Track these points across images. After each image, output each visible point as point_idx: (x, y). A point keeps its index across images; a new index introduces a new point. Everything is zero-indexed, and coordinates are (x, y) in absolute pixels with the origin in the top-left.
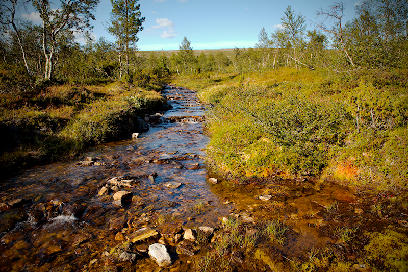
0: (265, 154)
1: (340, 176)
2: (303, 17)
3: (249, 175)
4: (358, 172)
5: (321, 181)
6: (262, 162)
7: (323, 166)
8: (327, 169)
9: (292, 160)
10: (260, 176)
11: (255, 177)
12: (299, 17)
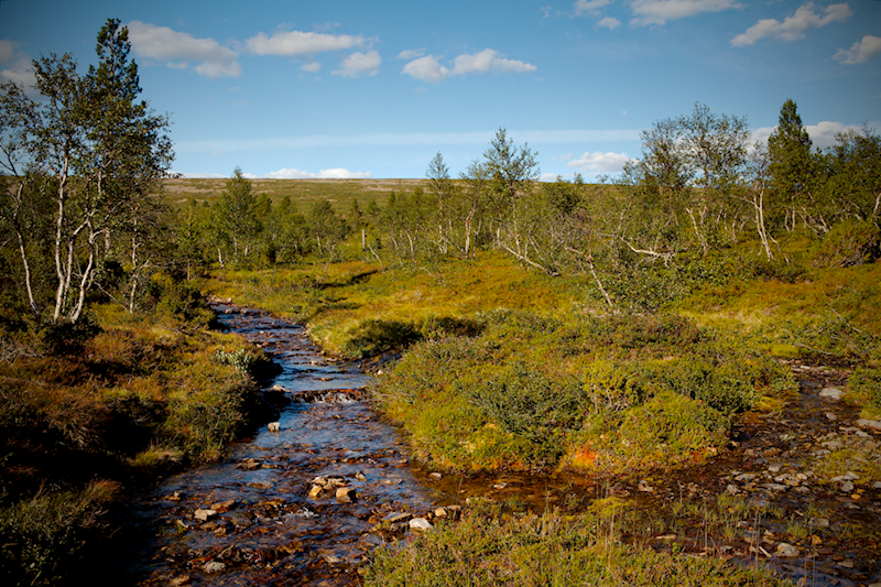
0: (493, 442)
1: (578, 464)
2: (532, 154)
3: (475, 467)
4: (597, 456)
5: (559, 470)
6: (491, 451)
7: (560, 454)
8: (565, 457)
9: (524, 449)
10: (489, 468)
11: (484, 469)
12: (524, 154)
